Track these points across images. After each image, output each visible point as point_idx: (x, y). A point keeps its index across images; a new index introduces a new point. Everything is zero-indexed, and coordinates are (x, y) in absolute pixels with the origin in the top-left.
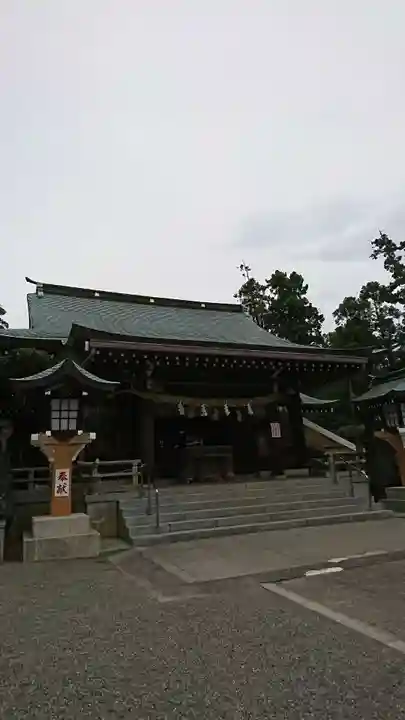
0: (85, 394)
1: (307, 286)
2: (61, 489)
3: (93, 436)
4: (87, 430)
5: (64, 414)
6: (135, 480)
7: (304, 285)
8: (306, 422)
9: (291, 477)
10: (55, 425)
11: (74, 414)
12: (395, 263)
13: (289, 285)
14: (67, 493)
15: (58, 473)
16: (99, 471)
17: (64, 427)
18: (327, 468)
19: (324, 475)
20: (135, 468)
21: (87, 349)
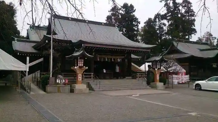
0: (86, 58)
1: (135, 10)
2: (80, 79)
3: (87, 68)
4: (86, 66)
5: (81, 63)
6: (92, 78)
7: (134, 9)
8: (133, 64)
9: (127, 79)
10: (79, 65)
11: (83, 63)
12: (168, 5)
13: (129, 9)
15: (79, 75)
16: (84, 75)
17: (81, 65)
18: (137, 77)
19: (136, 79)
20: (92, 75)
21: (83, 46)
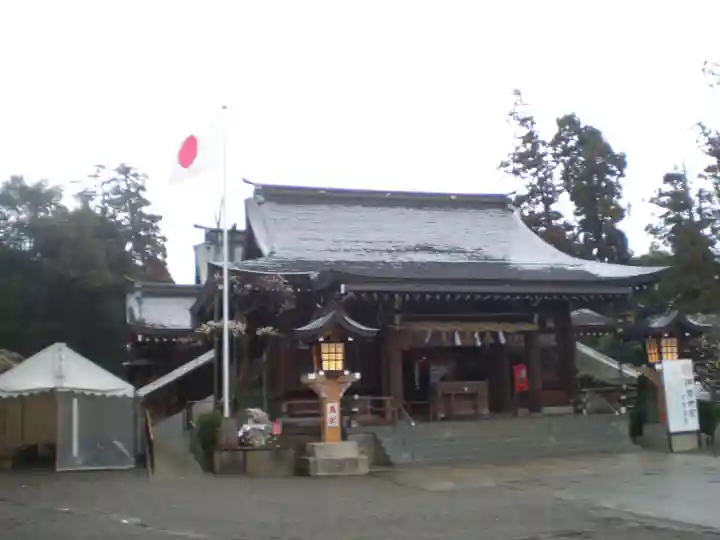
0: (350, 339)
2: (332, 420)
3: (358, 376)
4: (353, 371)
5: (333, 356)
8: (580, 347)
10: (326, 366)
11: (340, 356)
14: (337, 424)
15: (329, 406)
17: (332, 368)
20: (388, 404)
21: (343, 291)
